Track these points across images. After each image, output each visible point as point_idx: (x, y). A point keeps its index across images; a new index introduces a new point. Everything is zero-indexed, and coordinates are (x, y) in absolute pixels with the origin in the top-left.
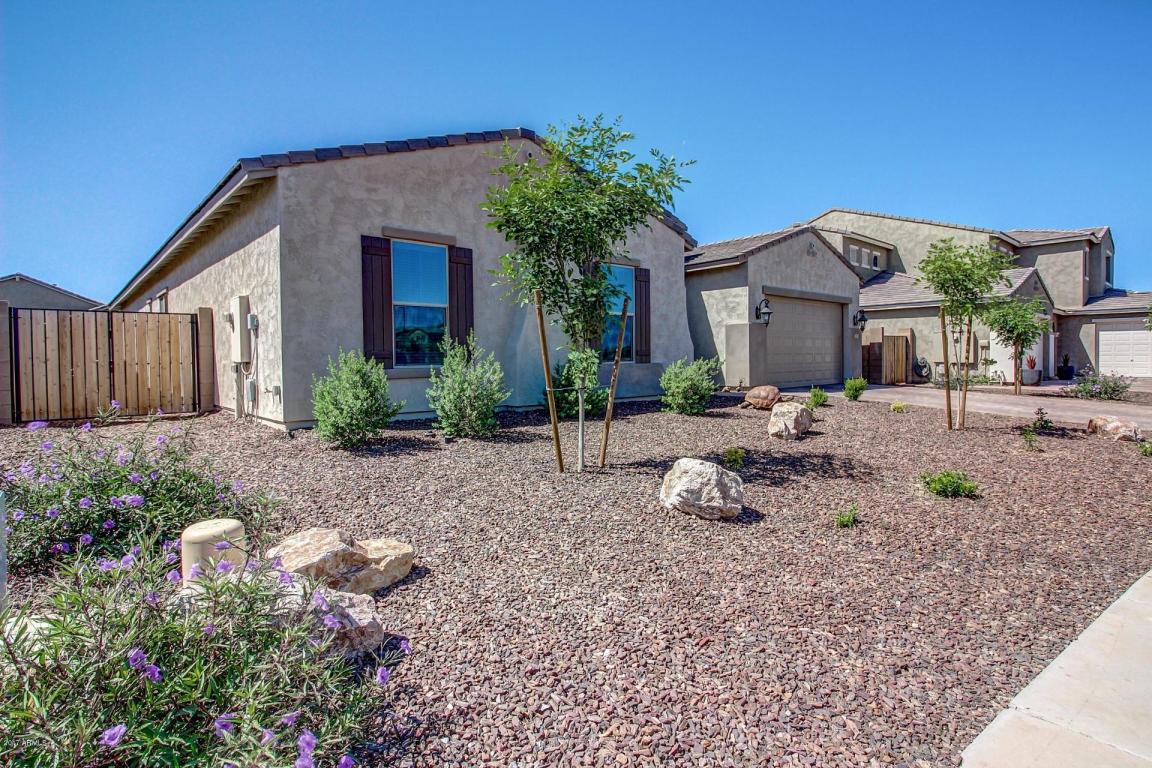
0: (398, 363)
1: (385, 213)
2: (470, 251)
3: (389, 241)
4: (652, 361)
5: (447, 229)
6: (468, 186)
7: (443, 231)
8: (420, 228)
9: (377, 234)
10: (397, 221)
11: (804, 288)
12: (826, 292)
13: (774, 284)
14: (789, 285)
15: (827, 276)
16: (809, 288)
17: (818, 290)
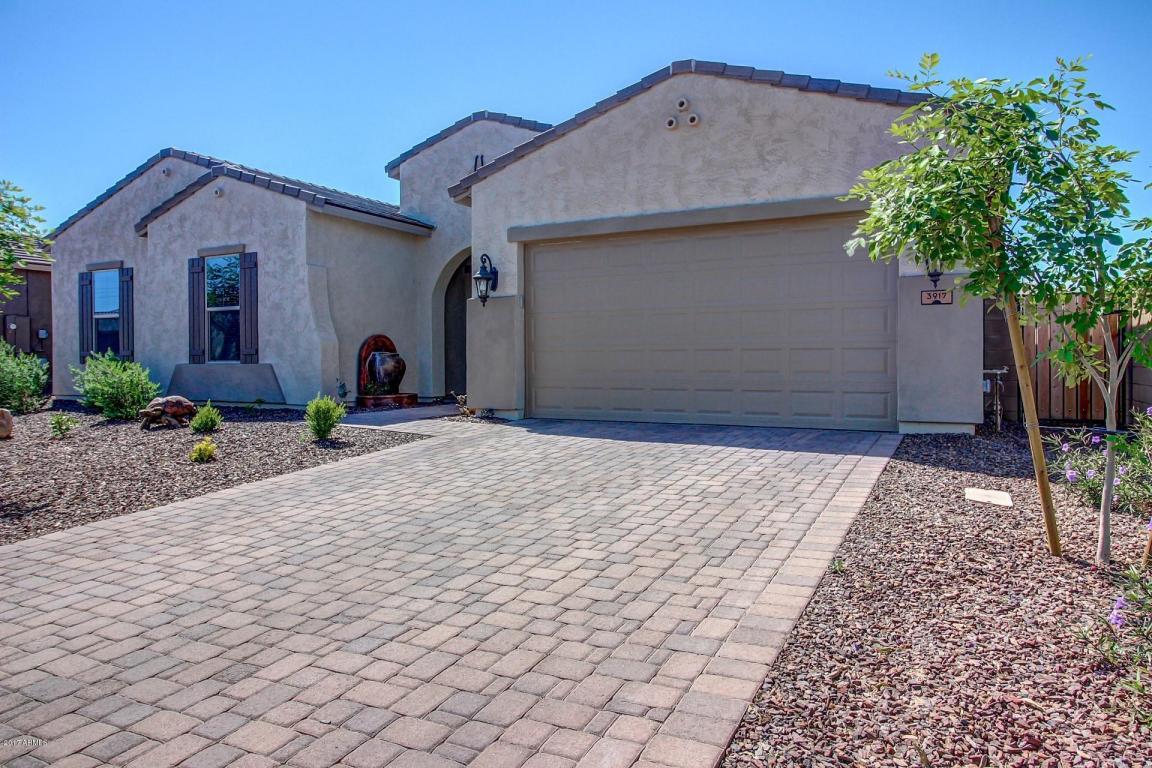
2: (132, 269)
3: (91, 274)
4: (261, 361)
5: (120, 255)
7: (117, 258)
8: (106, 259)
10: (95, 258)
11: (653, 208)
12: (760, 196)
13: (545, 219)
14: (593, 213)
15: (762, 158)
16: (674, 205)
17: (715, 200)
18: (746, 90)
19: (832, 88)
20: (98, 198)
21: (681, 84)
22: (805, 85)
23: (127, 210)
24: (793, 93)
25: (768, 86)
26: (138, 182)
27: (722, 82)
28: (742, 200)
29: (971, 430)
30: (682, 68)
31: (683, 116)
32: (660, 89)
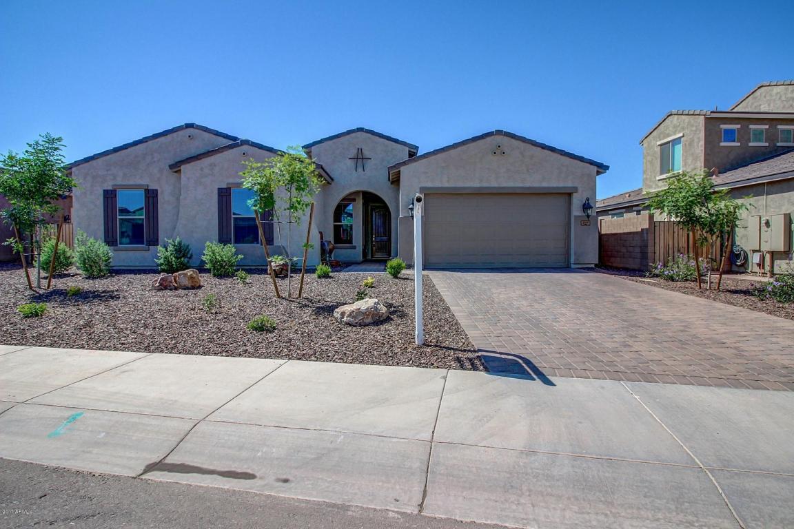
0: (120, 244)
1: (115, 179)
2: (157, 190)
3: (116, 191)
4: (275, 244)
5: (145, 181)
6: (155, 159)
7: (142, 183)
8: (131, 183)
9: (110, 188)
10: (119, 181)
11: (485, 185)
12: (528, 185)
13: (438, 184)
14: (460, 184)
15: (528, 171)
16: (494, 184)
17: (511, 184)
18: (522, 145)
19: (552, 149)
20: (124, 145)
21: (499, 138)
22: (543, 147)
23: (152, 154)
24: (539, 149)
25: (530, 145)
26: (162, 139)
27: (513, 141)
28: (521, 185)
29: (593, 266)
30: (499, 132)
31: (498, 151)
32: (489, 139)
